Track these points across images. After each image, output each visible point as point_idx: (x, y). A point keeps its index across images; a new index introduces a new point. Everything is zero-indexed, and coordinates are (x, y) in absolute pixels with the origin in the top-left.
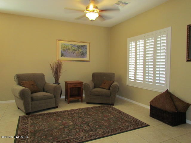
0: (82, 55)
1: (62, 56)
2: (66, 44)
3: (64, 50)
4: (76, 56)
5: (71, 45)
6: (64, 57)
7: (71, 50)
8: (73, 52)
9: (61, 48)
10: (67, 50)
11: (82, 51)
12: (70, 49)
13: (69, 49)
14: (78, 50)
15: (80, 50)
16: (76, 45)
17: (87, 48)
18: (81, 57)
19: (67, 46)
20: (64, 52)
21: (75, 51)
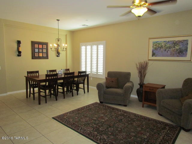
0: (179, 53)
1: (153, 55)
2: (158, 42)
3: (156, 49)
4: (171, 54)
5: (165, 42)
6: (156, 56)
7: (164, 48)
8: (167, 50)
9: (153, 47)
10: (159, 49)
11: (180, 48)
12: (164, 46)
13: (162, 47)
14: (174, 47)
15: (177, 47)
16: (171, 41)
17: (188, 44)
18: (178, 56)
19: (159, 44)
20: (156, 51)
21: (170, 48)
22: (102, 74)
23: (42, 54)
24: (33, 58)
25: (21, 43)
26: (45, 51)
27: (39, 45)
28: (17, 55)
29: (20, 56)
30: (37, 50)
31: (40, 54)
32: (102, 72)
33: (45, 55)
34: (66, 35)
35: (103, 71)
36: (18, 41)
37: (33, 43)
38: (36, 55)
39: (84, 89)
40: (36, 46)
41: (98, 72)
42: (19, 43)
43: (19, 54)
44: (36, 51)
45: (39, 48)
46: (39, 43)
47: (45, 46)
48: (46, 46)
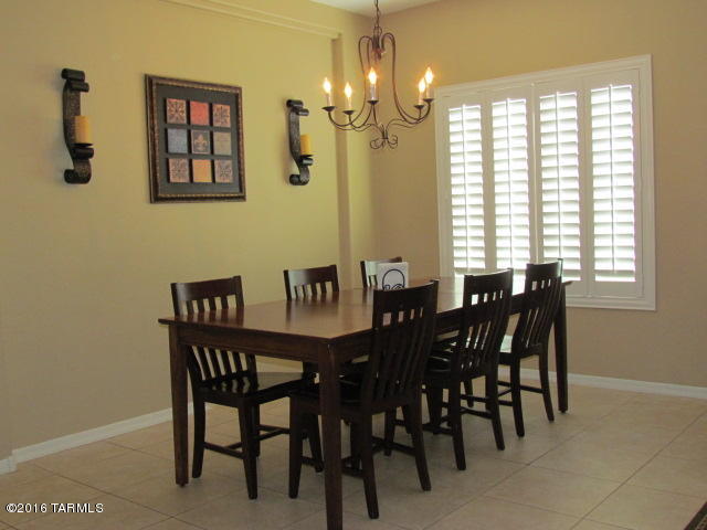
22: (632, 279)
23: (208, 163)
24: (156, 197)
25: (86, 89)
26: (223, 143)
27: (193, 103)
28: (61, 175)
29: (85, 179)
30: (178, 141)
31: (195, 162)
32: (631, 266)
33: (226, 176)
34: (335, 43)
35: (639, 261)
36: (65, 73)
37: (158, 91)
38: (178, 174)
39: (545, 390)
40: (176, 108)
41: (598, 266)
42: (73, 83)
43: (80, 169)
44: (173, 148)
45: (189, 127)
46: (191, 92)
47: (223, 113)
48: (228, 108)
